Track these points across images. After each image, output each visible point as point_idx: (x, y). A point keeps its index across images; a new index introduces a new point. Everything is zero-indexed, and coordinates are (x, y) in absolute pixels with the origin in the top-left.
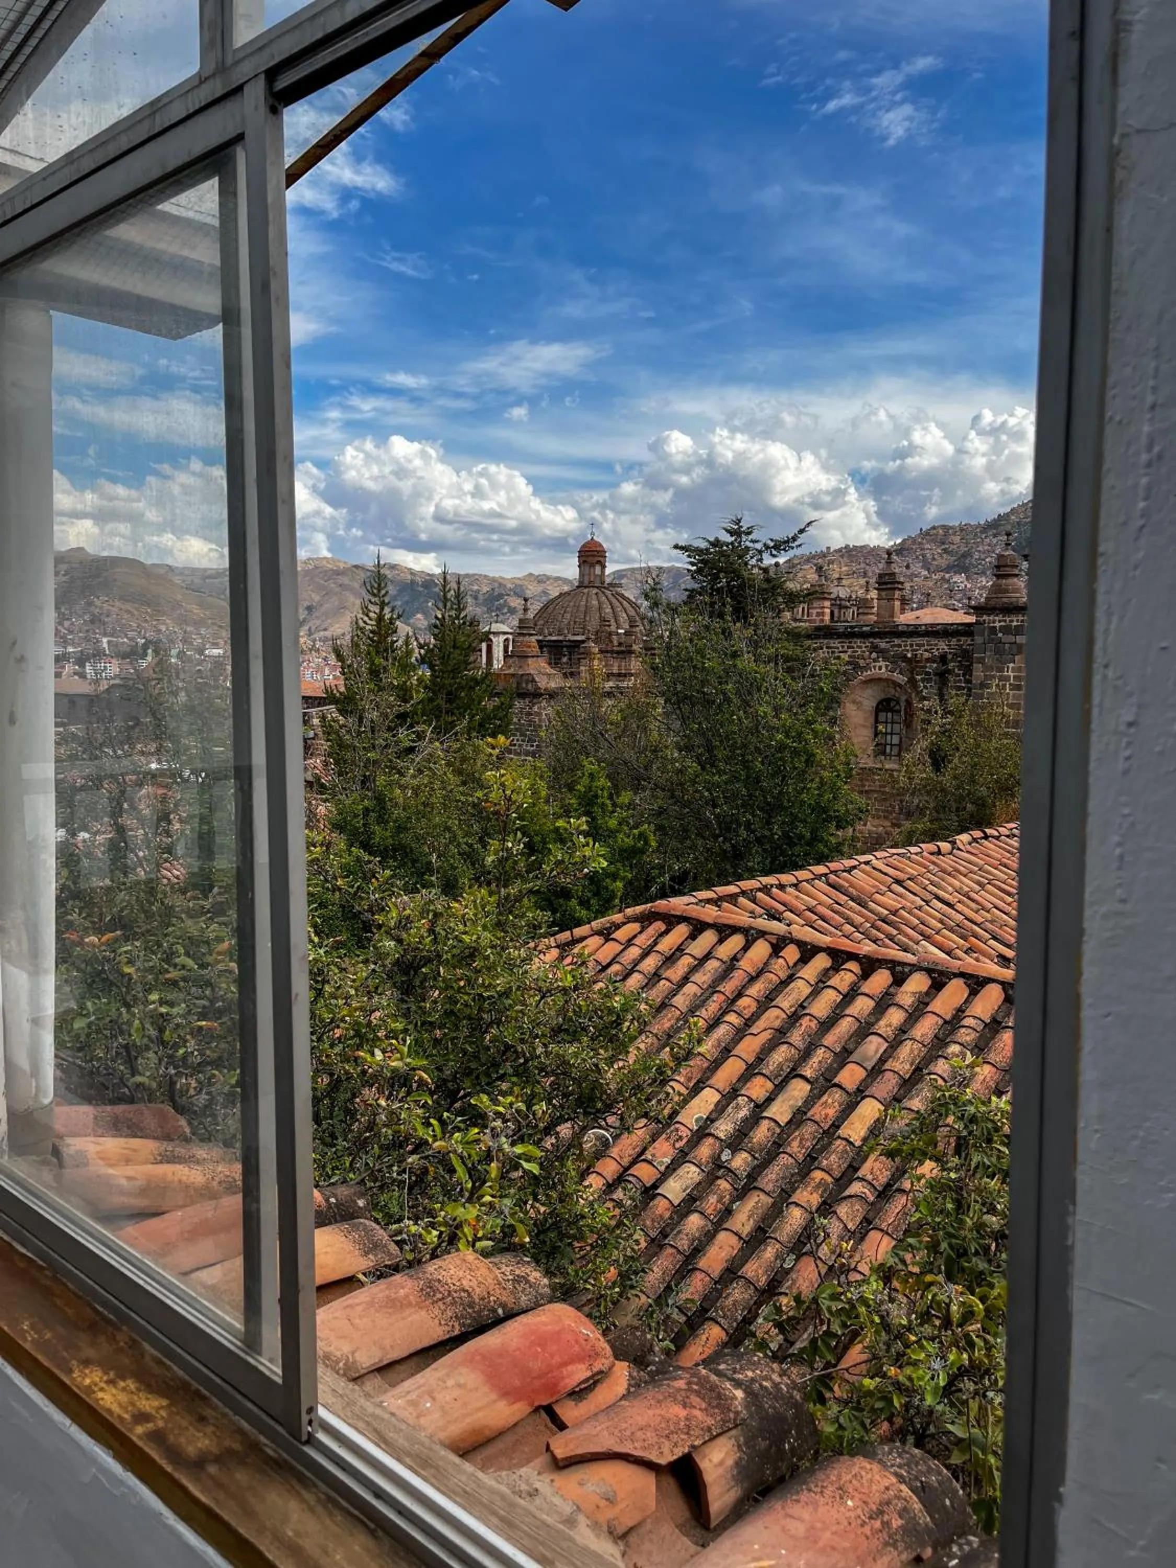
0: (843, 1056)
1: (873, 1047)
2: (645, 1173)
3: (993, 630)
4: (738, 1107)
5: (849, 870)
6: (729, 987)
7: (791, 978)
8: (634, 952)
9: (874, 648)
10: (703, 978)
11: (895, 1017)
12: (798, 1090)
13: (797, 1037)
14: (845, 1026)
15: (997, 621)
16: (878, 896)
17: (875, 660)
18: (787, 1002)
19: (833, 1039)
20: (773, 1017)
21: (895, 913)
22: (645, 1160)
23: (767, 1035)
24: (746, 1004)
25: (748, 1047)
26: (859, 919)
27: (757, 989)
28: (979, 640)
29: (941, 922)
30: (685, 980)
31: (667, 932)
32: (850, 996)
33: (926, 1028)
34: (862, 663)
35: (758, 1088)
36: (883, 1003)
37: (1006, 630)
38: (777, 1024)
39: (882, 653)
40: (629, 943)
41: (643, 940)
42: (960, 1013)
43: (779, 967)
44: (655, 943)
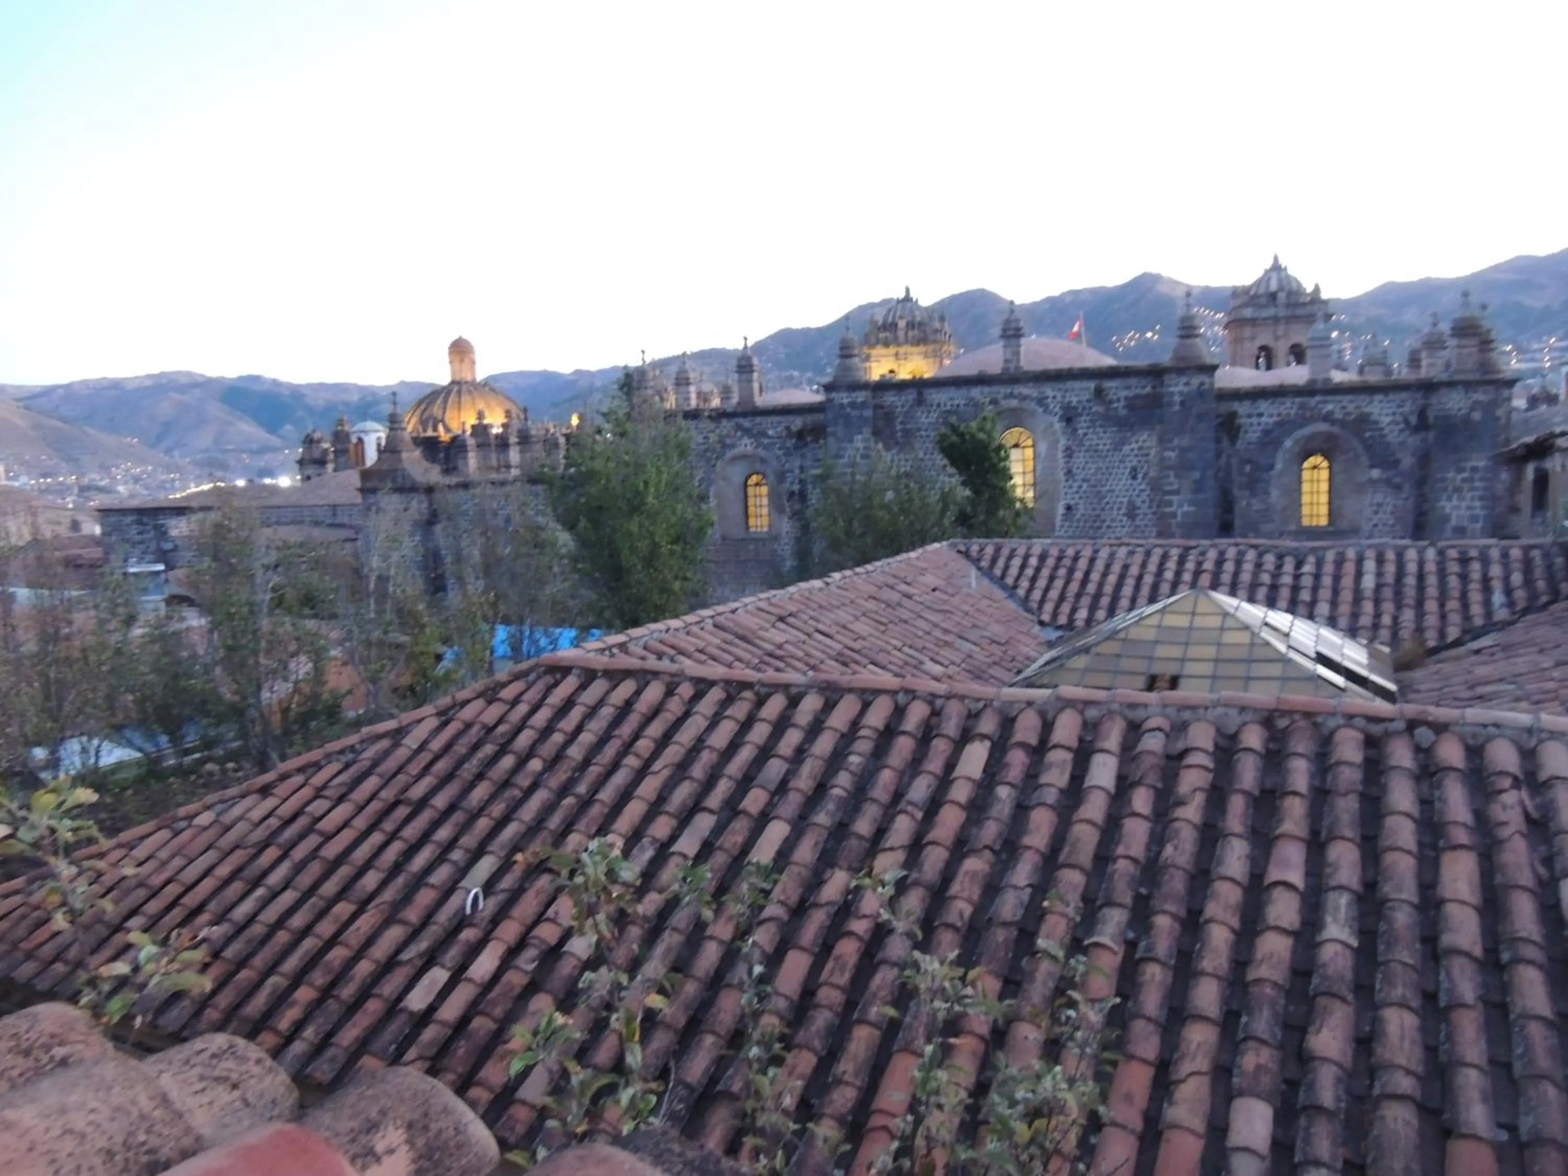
0: (745, 783)
1: (775, 768)
2: (548, 933)
3: (842, 406)
4: (643, 850)
5: (733, 611)
6: (626, 730)
7: (687, 714)
8: (522, 708)
9: (739, 427)
10: (597, 726)
11: (792, 738)
12: (704, 823)
13: (698, 771)
14: (746, 754)
15: (843, 398)
16: (762, 633)
17: (740, 438)
18: (686, 736)
19: (735, 767)
20: (672, 753)
21: (780, 647)
22: (548, 920)
23: (666, 773)
24: (644, 746)
25: (649, 787)
26: (747, 656)
27: (655, 729)
28: (830, 415)
29: (823, 652)
30: (579, 729)
31: (556, 684)
32: (747, 725)
33: (824, 745)
34: (728, 441)
35: (661, 828)
36: (781, 725)
37: (853, 405)
38: (677, 759)
39: (747, 432)
40: (516, 701)
41: (533, 695)
42: (855, 725)
43: (675, 707)
44: (545, 697)
